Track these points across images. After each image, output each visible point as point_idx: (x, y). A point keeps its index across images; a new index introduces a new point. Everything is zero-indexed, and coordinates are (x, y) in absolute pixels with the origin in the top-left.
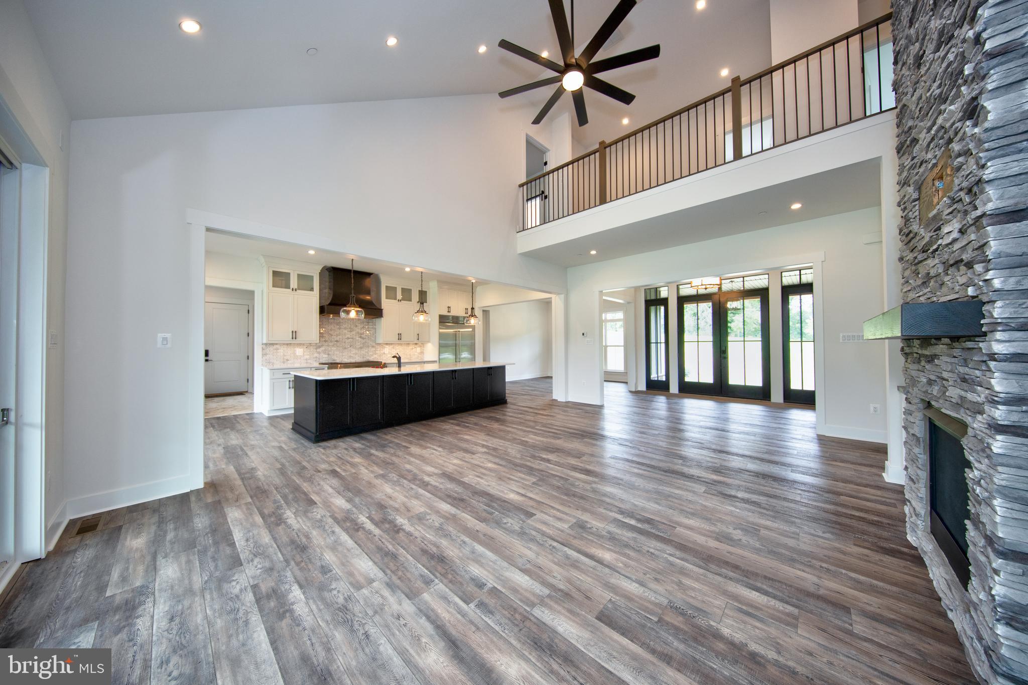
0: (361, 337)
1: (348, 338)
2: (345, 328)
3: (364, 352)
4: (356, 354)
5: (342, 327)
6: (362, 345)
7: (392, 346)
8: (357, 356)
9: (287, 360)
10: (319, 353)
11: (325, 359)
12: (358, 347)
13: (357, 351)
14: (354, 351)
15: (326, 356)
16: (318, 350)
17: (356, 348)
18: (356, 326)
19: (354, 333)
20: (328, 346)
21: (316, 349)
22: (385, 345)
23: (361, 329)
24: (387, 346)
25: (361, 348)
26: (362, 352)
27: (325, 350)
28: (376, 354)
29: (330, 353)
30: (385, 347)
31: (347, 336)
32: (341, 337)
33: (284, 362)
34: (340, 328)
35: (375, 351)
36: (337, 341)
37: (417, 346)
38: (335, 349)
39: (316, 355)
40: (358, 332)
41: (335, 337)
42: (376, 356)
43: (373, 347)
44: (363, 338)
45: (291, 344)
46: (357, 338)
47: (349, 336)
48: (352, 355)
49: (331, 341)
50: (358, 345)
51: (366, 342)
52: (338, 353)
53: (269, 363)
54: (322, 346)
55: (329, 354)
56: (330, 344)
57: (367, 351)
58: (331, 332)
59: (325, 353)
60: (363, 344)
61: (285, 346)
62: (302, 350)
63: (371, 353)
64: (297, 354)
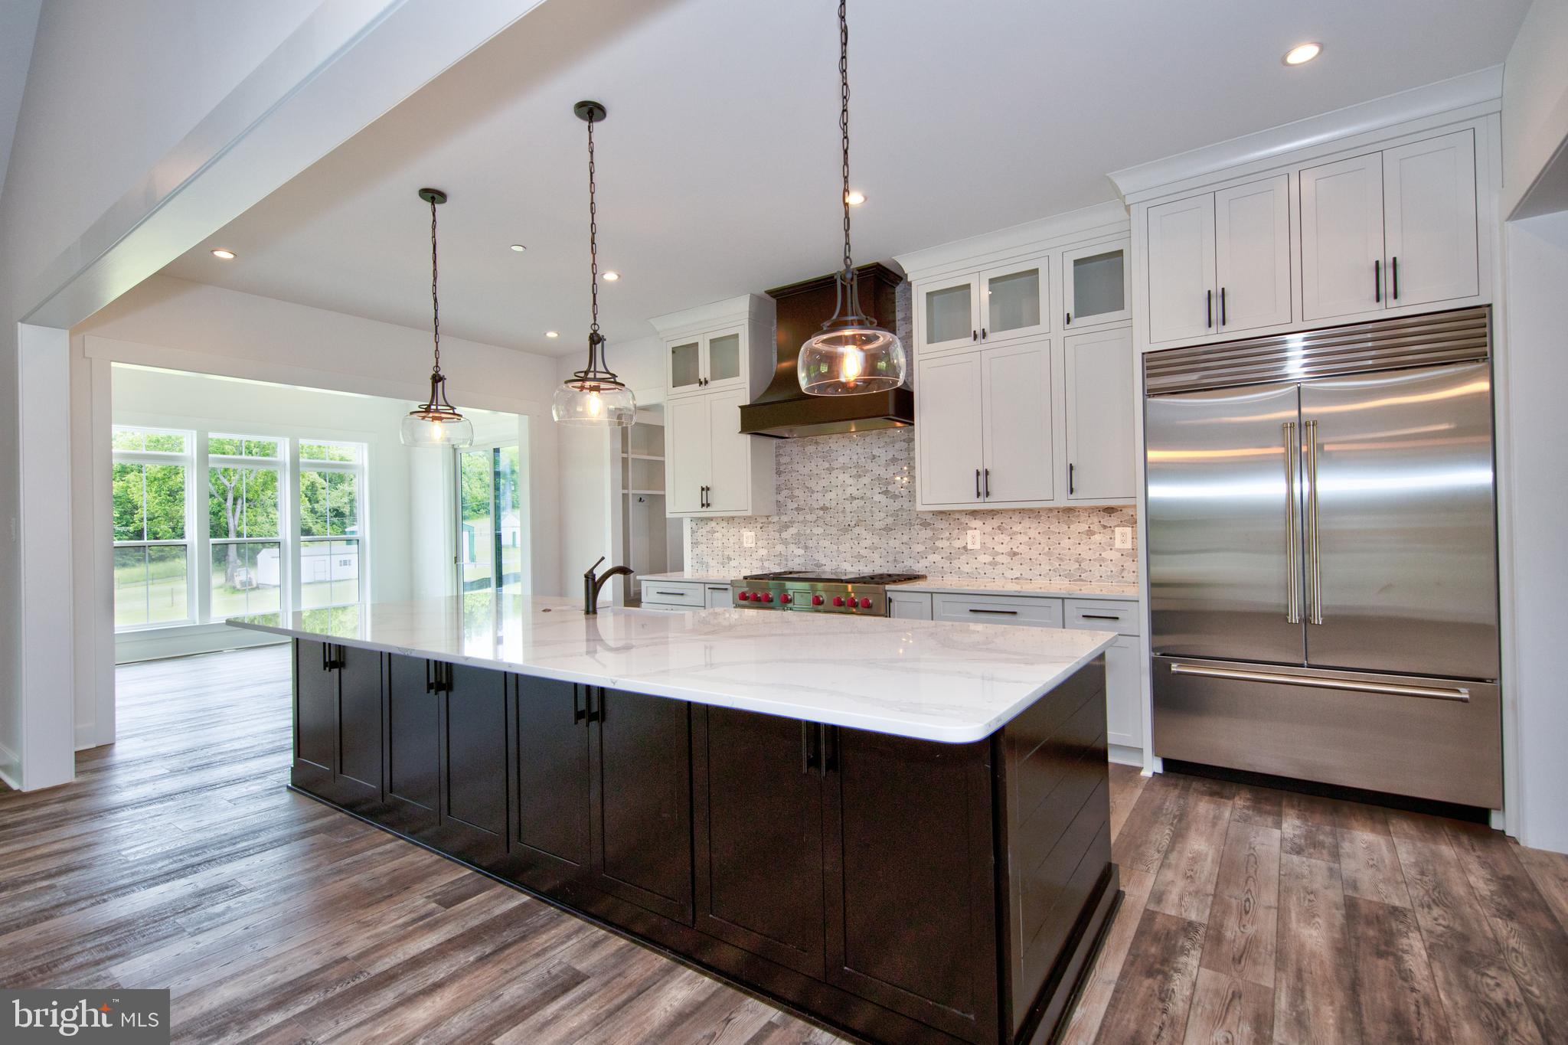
0: (886, 493)
1: (853, 498)
2: (844, 468)
3: (897, 543)
4: (873, 548)
5: (835, 465)
6: (890, 520)
7: (996, 522)
8: (876, 556)
9: (729, 559)
10: (785, 542)
11: (797, 561)
12: (879, 525)
13: (876, 540)
14: (869, 539)
15: (801, 552)
16: (784, 535)
17: (871, 529)
18: (874, 457)
19: (866, 480)
20: (805, 522)
21: (780, 531)
22: (965, 519)
23: (887, 465)
24: (977, 523)
25: (888, 529)
26: (892, 543)
27: (798, 534)
28: (935, 550)
29: (810, 543)
30: (966, 528)
31: (850, 490)
32: (832, 495)
33: (723, 565)
34: (830, 470)
35: (934, 538)
36: (824, 509)
37: (1112, 521)
38: (819, 531)
39: (780, 548)
40: (879, 478)
41: (819, 496)
42: (932, 558)
43: (925, 524)
44: (895, 497)
45: (733, 518)
46: (877, 498)
47: (856, 493)
48: (863, 552)
49: (812, 511)
50: (880, 520)
51: (902, 509)
52: (826, 543)
53: (702, 563)
54: (792, 522)
55: (806, 548)
56: (809, 517)
57: (905, 538)
58: (812, 484)
59: (797, 543)
60: (895, 514)
61: (724, 524)
62: (753, 534)
63: (920, 548)
64: (745, 545)
